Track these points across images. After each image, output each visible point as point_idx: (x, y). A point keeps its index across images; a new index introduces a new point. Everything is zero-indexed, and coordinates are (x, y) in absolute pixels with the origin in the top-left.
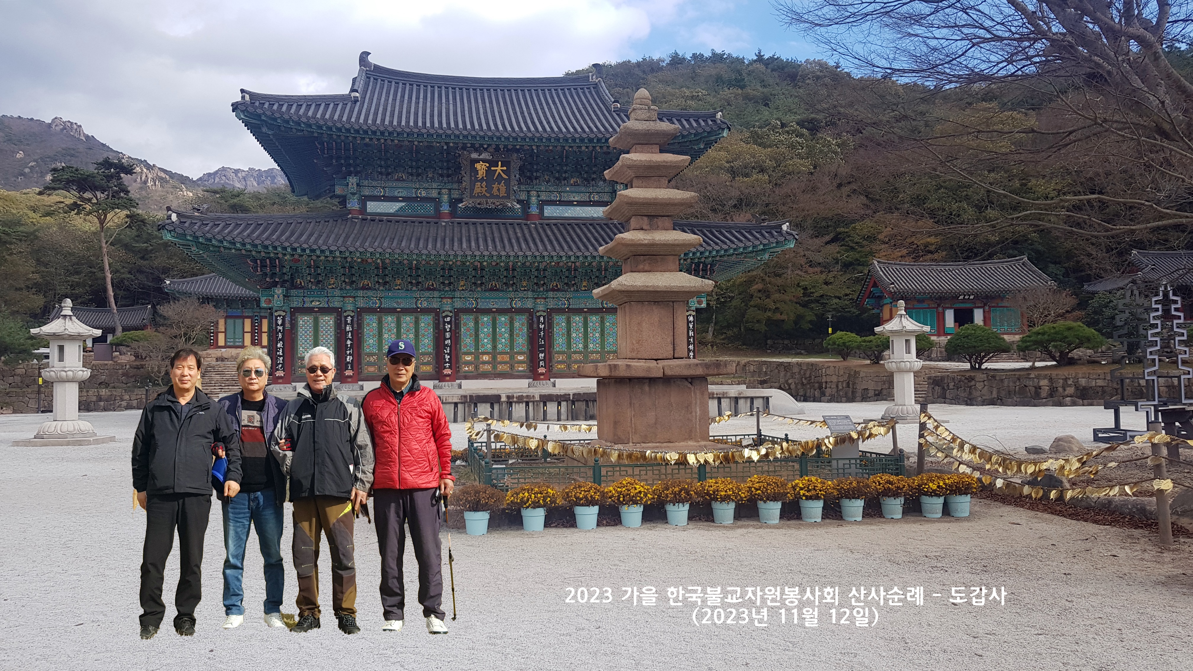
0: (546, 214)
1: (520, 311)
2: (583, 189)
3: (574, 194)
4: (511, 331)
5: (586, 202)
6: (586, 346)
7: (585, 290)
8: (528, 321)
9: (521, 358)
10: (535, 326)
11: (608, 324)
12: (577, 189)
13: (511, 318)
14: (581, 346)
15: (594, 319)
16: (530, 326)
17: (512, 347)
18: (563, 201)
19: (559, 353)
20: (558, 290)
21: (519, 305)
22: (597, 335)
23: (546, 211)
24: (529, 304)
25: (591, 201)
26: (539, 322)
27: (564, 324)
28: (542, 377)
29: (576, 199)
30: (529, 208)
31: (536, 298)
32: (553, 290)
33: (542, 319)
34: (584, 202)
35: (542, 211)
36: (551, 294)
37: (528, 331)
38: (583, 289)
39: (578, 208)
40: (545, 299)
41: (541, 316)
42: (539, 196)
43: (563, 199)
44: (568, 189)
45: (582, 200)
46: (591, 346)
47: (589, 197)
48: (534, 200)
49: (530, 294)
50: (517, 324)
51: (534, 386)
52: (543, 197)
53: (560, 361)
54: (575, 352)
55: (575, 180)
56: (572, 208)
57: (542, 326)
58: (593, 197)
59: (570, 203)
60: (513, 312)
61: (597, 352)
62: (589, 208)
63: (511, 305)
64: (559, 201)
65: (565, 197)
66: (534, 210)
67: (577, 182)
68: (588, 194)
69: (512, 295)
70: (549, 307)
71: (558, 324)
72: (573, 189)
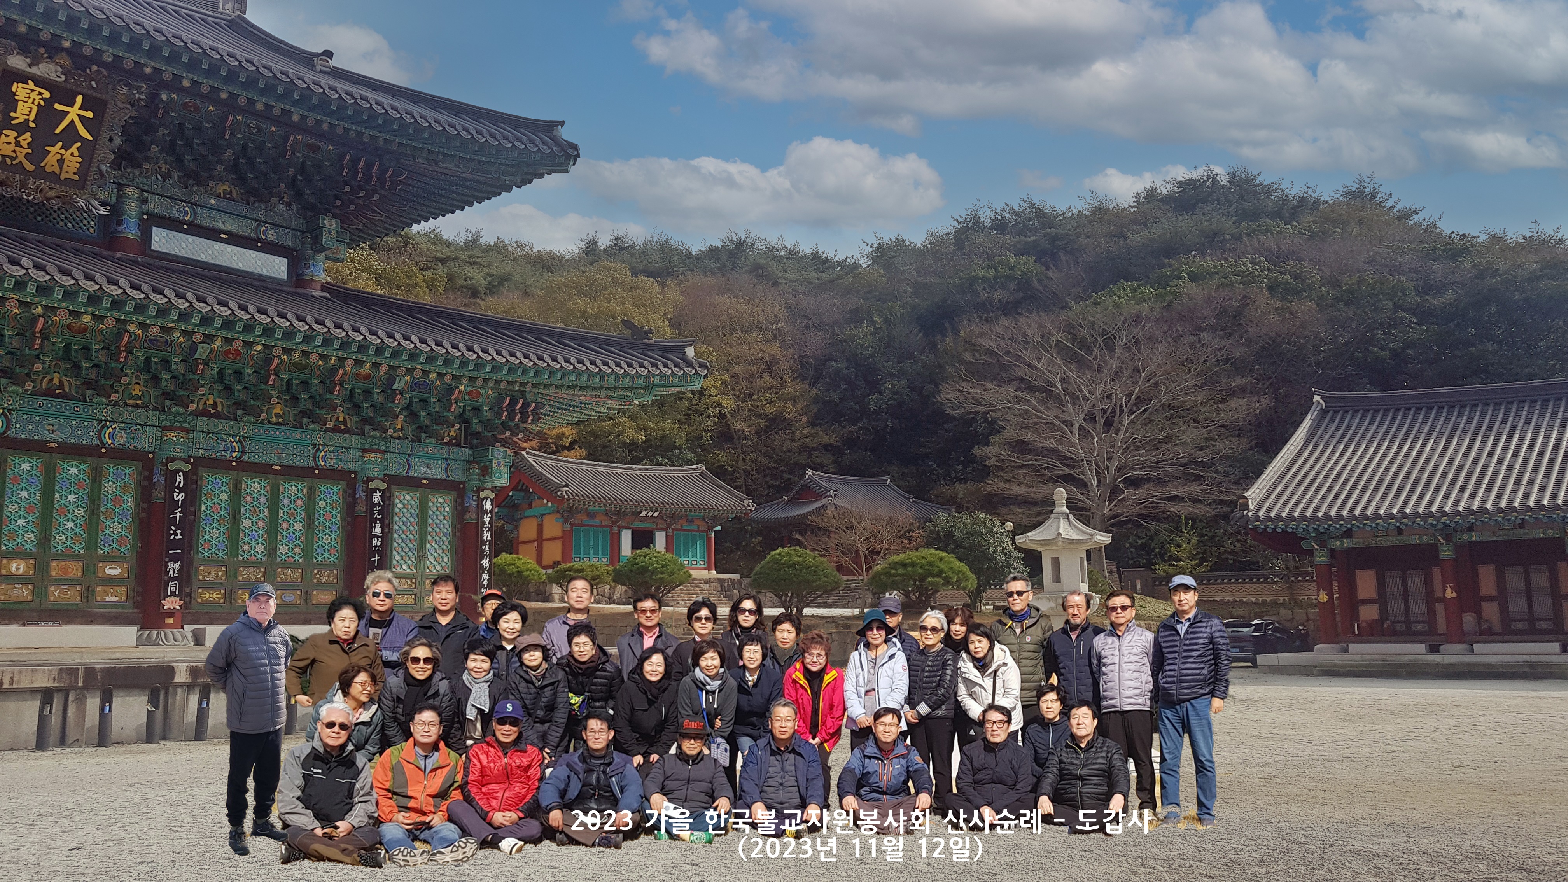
0: (155, 246)
1: (121, 455)
2: (242, 209)
3: (225, 217)
4: (93, 501)
5: (251, 239)
6: (272, 551)
7: (278, 424)
8: (138, 483)
9: (113, 571)
10: (159, 495)
11: (322, 504)
12: (233, 207)
13: (95, 469)
14: (260, 548)
15: (293, 489)
16: (145, 491)
17: (92, 542)
18: (200, 226)
19: (210, 562)
20: (218, 415)
21: (121, 439)
22: (298, 526)
23: (155, 238)
24: (146, 441)
25: (259, 240)
26: (171, 486)
27: (224, 496)
28: (170, 621)
29: (228, 227)
30: (120, 223)
31: (164, 428)
32: (205, 413)
33: (180, 478)
34: (241, 237)
35: (147, 237)
36: (203, 422)
37: (137, 505)
38: (274, 420)
39: (230, 248)
40: (187, 431)
41: (178, 471)
42: (145, 201)
43: (198, 221)
44: (212, 201)
45: (241, 233)
46: (283, 549)
47: (257, 230)
48: (132, 207)
49: (152, 416)
50: (109, 487)
51: (148, 642)
52: (155, 206)
53: (209, 583)
54: (247, 564)
55: (226, 187)
56: (217, 245)
57: (179, 497)
58: (265, 233)
59: (212, 234)
60: (102, 455)
61: (294, 566)
62: (253, 254)
63: (99, 438)
64: (190, 224)
65: (204, 219)
66: (131, 230)
67: (230, 193)
68: (254, 224)
69: (104, 413)
70: (194, 453)
71: (211, 495)
72: (224, 204)
